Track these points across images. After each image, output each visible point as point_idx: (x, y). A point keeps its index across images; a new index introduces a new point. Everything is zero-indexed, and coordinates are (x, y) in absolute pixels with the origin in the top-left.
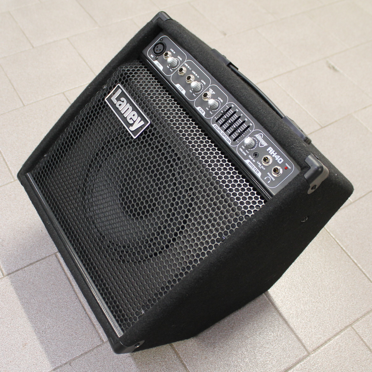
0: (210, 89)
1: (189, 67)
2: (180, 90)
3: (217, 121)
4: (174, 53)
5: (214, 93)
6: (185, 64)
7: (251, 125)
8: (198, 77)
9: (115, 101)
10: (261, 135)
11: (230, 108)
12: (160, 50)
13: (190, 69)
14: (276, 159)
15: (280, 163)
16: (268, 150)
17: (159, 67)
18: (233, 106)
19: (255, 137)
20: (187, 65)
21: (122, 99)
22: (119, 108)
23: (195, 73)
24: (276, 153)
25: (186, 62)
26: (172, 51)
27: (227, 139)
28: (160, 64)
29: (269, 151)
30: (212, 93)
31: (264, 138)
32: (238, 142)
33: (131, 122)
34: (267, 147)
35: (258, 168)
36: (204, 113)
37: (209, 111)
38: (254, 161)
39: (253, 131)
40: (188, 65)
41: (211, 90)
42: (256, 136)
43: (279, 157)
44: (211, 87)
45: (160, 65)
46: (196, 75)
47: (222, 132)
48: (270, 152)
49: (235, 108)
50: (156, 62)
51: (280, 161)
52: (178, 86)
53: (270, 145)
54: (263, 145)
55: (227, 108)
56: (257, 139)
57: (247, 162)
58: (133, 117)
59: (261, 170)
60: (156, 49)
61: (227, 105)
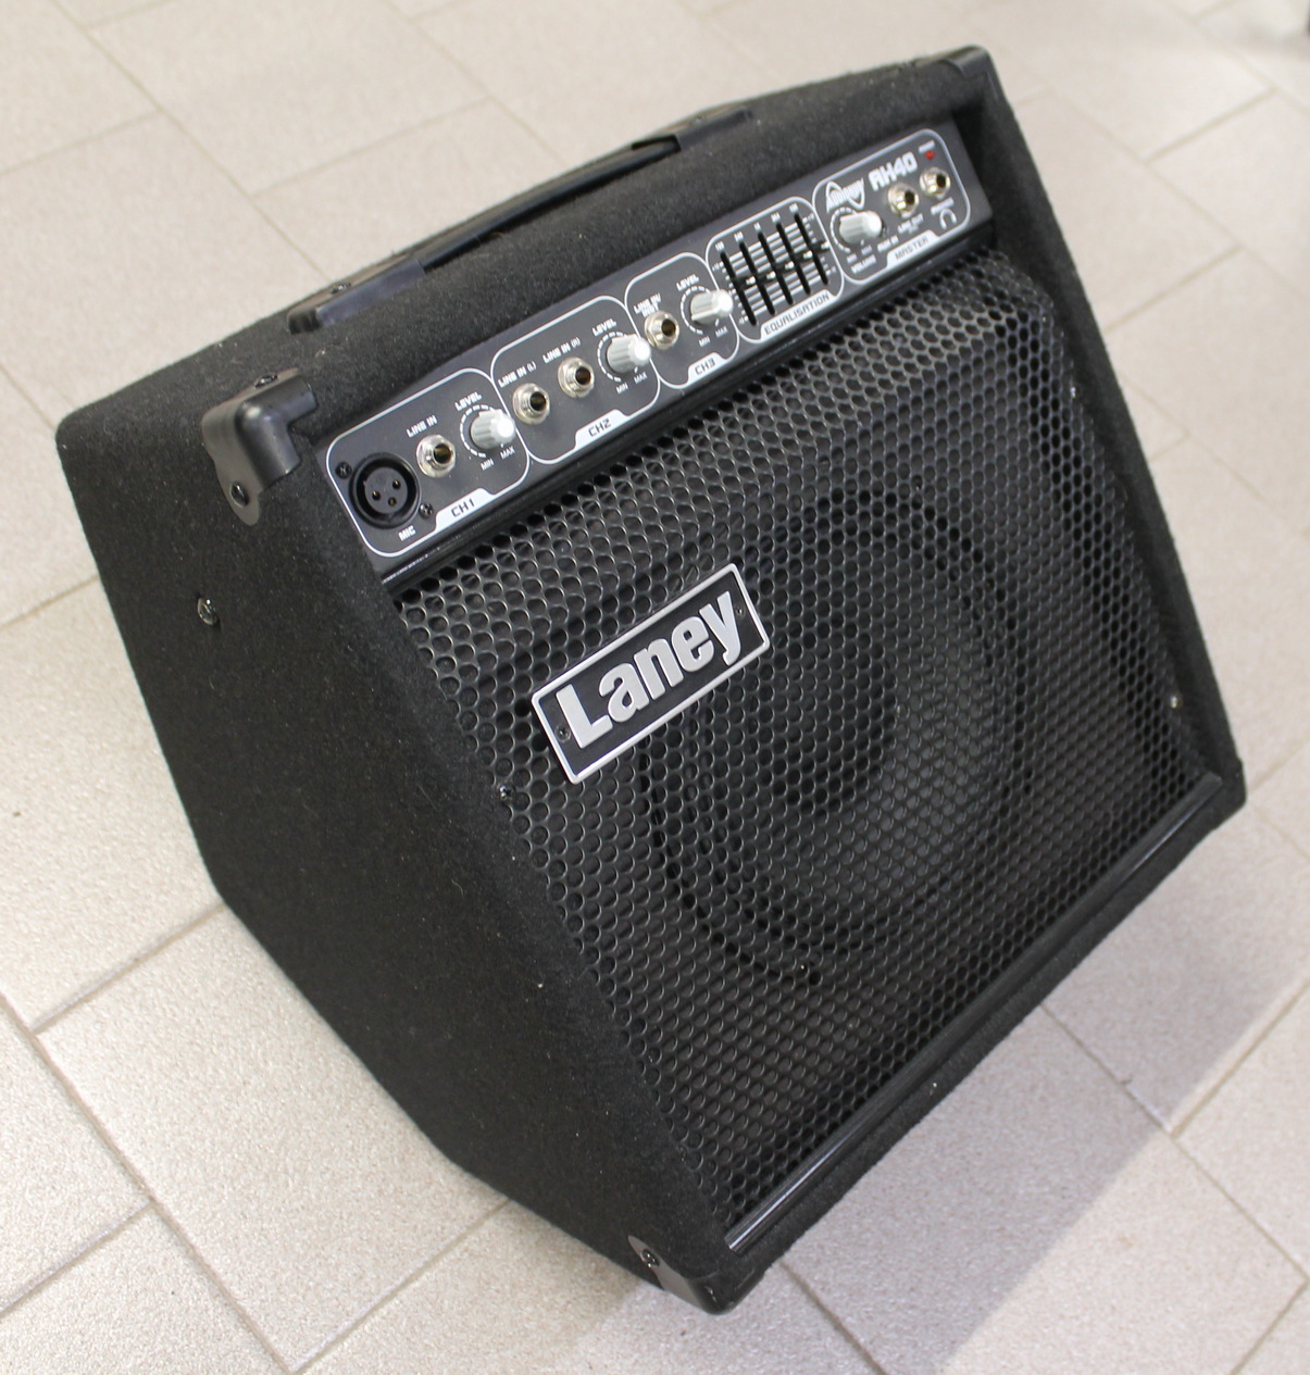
0: (637, 311)
1: (522, 372)
2: (603, 432)
3: (753, 320)
4: (432, 420)
5: (656, 299)
6: (502, 385)
7: (794, 208)
8: (576, 342)
9: (603, 726)
10: (832, 189)
11: (724, 258)
12: (396, 487)
13: (530, 368)
14: (904, 173)
15: (914, 166)
16: (875, 187)
17: (472, 509)
18: (720, 246)
19: (833, 211)
20: (511, 377)
21: (605, 686)
22: (639, 707)
23: (556, 353)
24: (889, 165)
25: (498, 377)
26: (421, 427)
27: (817, 303)
28: (460, 502)
29: (878, 184)
30: (656, 305)
31: (844, 182)
32: (834, 269)
33: (707, 653)
34: (868, 186)
35: (916, 234)
36: (715, 356)
37: (713, 337)
38: (895, 240)
39: (814, 209)
40: (513, 374)
41: (641, 306)
42: (830, 204)
43: (898, 161)
44: (633, 302)
45: (466, 499)
46: (566, 348)
47: (791, 312)
48: (882, 184)
49: (728, 240)
50: (445, 519)
51: (910, 163)
52: (584, 438)
53: (863, 173)
54: (860, 196)
55: (721, 269)
56: (840, 206)
57: (894, 261)
58: (693, 642)
59: (922, 228)
60: (381, 506)
61: (711, 265)
